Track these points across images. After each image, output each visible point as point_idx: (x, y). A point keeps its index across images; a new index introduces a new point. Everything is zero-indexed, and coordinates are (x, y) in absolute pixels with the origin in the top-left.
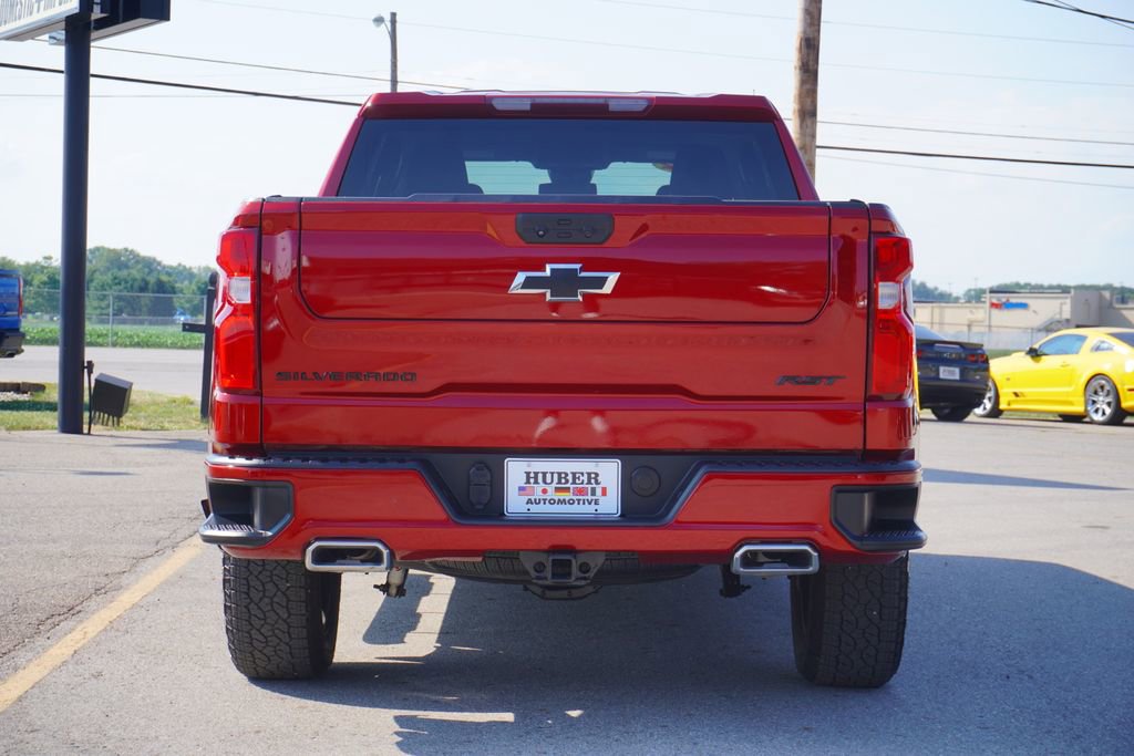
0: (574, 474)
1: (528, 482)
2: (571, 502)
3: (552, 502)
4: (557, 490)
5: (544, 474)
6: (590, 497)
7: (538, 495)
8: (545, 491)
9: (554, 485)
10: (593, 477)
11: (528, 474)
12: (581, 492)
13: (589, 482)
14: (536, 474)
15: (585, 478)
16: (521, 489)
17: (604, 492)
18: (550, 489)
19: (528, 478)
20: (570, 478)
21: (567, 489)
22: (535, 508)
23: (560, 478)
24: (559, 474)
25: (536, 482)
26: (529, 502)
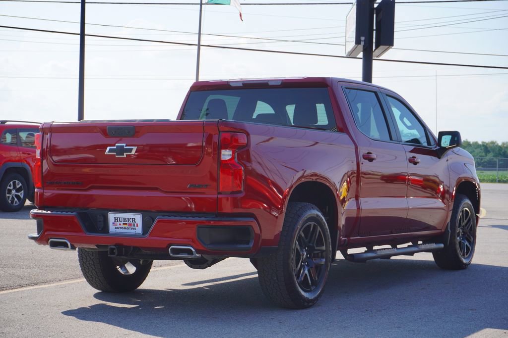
0: (128, 218)
1: (115, 221)
2: (128, 229)
3: (122, 228)
4: (124, 224)
5: (120, 218)
6: (133, 227)
7: (118, 226)
8: (120, 224)
9: (122, 222)
10: (134, 220)
11: (115, 218)
12: (130, 225)
13: (133, 222)
14: (117, 218)
15: (131, 220)
16: (113, 223)
17: (137, 226)
18: (122, 223)
19: (115, 219)
20: (127, 220)
21: (126, 224)
22: (118, 231)
23: (124, 220)
24: (124, 218)
25: (117, 221)
26: (116, 228)
